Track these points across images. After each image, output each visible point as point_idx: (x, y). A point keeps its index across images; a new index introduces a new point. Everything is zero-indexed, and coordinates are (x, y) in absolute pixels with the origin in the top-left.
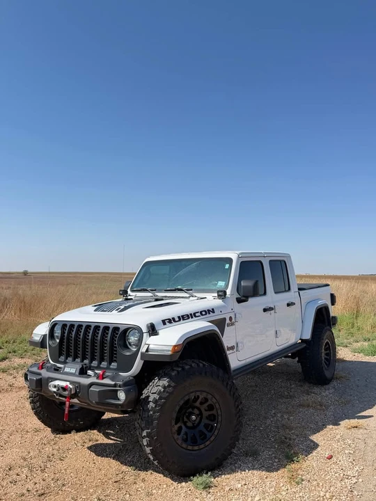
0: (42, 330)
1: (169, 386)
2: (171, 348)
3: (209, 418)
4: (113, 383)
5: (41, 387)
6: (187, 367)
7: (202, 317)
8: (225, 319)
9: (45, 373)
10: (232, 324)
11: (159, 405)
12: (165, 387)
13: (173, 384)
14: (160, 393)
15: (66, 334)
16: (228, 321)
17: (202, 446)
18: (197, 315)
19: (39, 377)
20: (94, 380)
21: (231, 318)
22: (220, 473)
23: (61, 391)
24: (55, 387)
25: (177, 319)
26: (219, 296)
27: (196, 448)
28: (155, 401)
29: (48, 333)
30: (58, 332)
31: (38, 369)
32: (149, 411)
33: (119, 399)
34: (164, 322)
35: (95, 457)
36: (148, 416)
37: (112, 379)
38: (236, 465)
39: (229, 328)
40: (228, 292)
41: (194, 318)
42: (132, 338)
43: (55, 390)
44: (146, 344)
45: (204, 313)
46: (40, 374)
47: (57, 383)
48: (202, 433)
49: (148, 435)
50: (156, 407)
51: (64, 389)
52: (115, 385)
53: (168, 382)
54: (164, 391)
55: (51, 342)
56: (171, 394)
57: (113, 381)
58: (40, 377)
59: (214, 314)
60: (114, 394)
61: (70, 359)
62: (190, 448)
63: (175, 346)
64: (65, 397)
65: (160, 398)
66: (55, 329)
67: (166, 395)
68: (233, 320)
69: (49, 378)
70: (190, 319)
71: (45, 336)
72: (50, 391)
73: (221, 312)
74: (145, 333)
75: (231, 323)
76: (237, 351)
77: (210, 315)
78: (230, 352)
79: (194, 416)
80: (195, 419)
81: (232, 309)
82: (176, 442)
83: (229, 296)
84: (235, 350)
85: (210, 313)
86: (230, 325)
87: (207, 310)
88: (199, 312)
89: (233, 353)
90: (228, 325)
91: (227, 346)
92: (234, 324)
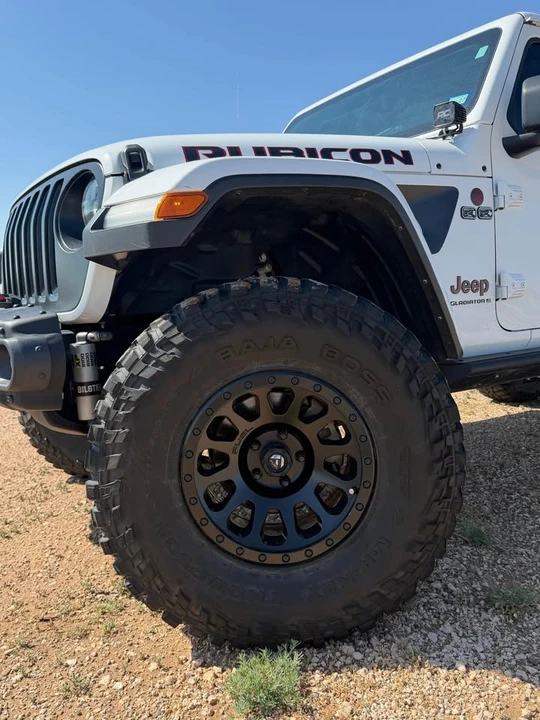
1: (165, 343)
2: (153, 208)
8: (452, 194)
10: (484, 214)
16: (464, 200)
18: (335, 154)
21: (477, 195)
22: (358, 656)
28: (116, 390)
32: (96, 420)
36: (92, 436)
38: (433, 636)
39: (469, 222)
40: (472, 118)
45: (364, 156)
56: (169, 369)
59: (408, 168)
62: (251, 555)
63: (172, 195)
67: (151, 370)
68: (487, 203)
73: (439, 166)
74: (108, 176)
75: (476, 207)
76: (497, 300)
77: (389, 167)
78: (471, 296)
79: (279, 457)
80: (282, 465)
81: (484, 168)
82: (201, 531)
83: (475, 127)
84: (490, 294)
85: (392, 162)
86: (474, 213)
87: (383, 151)
88: (344, 150)
89: (481, 301)
90: (466, 213)
91: (459, 278)
92: (490, 213)
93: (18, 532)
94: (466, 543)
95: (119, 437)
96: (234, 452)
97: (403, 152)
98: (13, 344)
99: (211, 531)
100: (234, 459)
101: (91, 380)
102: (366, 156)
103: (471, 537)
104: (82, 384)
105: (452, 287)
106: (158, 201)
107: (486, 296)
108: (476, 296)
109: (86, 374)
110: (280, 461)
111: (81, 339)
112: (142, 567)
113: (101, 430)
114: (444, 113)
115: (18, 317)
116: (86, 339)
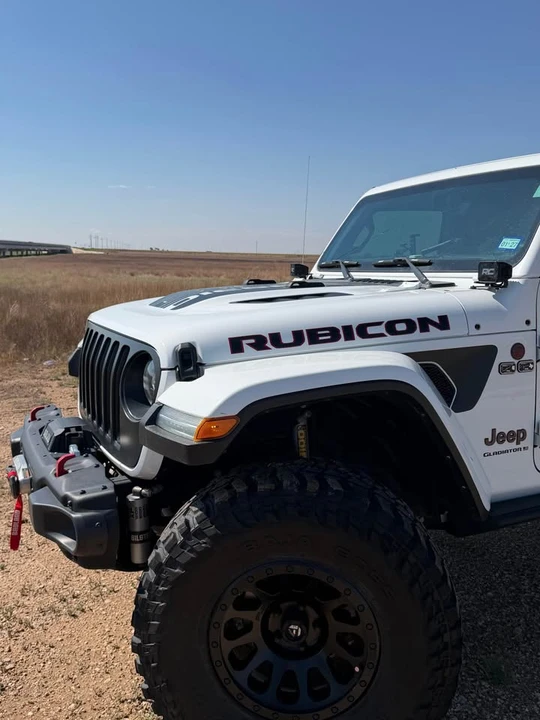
1: (199, 533)
2: (195, 426)
6: (263, 487)
7: (390, 338)
8: (492, 351)
10: (524, 367)
13: (212, 530)
16: (504, 356)
18: (371, 330)
21: (518, 350)
25: (287, 338)
26: (481, 279)
34: (236, 345)
39: (508, 377)
41: (358, 340)
44: (156, 403)
48: (314, 677)
52: (65, 501)
54: (183, 545)
56: (202, 555)
59: (445, 333)
63: (210, 420)
68: (529, 356)
70: (342, 342)
73: (478, 327)
74: (164, 369)
75: (516, 362)
76: (535, 446)
77: (425, 335)
78: (507, 445)
79: (296, 627)
80: (299, 634)
81: (528, 322)
82: (224, 688)
83: (521, 281)
84: (528, 442)
85: (428, 330)
86: (513, 368)
87: (419, 319)
88: (379, 324)
89: (517, 450)
90: (505, 369)
91: (494, 430)
92: (531, 366)
93: (83, 611)
94: (485, 679)
95: (157, 610)
96: (257, 618)
97: (440, 317)
98: (78, 519)
99: (233, 689)
100: (257, 625)
101: (143, 530)
102: (401, 327)
103: (491, 673)
104: (135, 533)
105: (486, 440)
106: (200, 422)
107: (523, 444)
108: (513, 445)
109: (138, 524)
110: (297, 631)
111: (136, 493)
112: (175, 713)
113: (144, 599)
114: (488, 270)
115: (83, 492)
116: (139, 494)
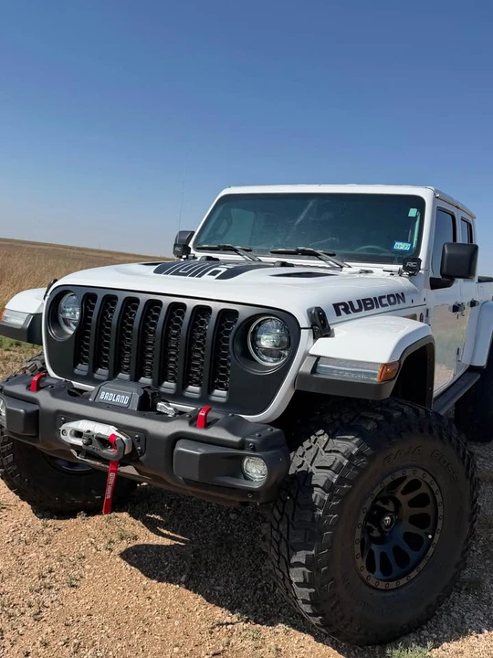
0: (27, 304)
2: (377, 370)
3: (415, 520)
4: (237, 439)
5: (38, 431)
7: (395, 308)
9: (46, 400)
11: (338, 497)
12: (350, 457)
13: (367, 451)
14: (339, 469)
15: (94, 318)
17: (403, 581)
18: (384, 301)
19: (32, 408)
20: (182, 426)
21: (421, 318)
23: (96, 447)
24: (78, 434)
25: (356, 306)
27: (393, 585)
28: (329, 487)
29: (43, 311)
30: (72, 312)
31: (29, 387)
32: (313, 508)
33: (246, 478)
34: (336, 309)
35: (146, 581)
36: (313, 520)
37: (230, 428)
41: (381, 308)
42: (264, 337)
43: (79, 442)
44: (307, 354)
45: (392, 299)
46: (35, 402)
47: (83, 426)
49: (310, 563)
50: (330, 499)
51: (105, 442)
52: (242, 445)
53: (358, 445)
54: (348, 465)
55: (53, 332)
56: (362, 470)
57: (234, 433)
58: (35, 408)
59: (404, 305)
60: (234, 465)
61: (102, 372)
62: (382, 585)
63: (385, 365)
64: (105, 461)
65: (341, 481)
66: (62, 304)
67: (352, 473)
69: (59, 412)
71: (37, 317)
72: (63, 443)
73: (412, 301)
74: (304, 328)
79: (388, 518)
81: (425, 299)
83: (423, 272)
85: (400, 302)
87: (396, 295)
88: (385, 297)
99: (365, 573)
114: (412, 263)
